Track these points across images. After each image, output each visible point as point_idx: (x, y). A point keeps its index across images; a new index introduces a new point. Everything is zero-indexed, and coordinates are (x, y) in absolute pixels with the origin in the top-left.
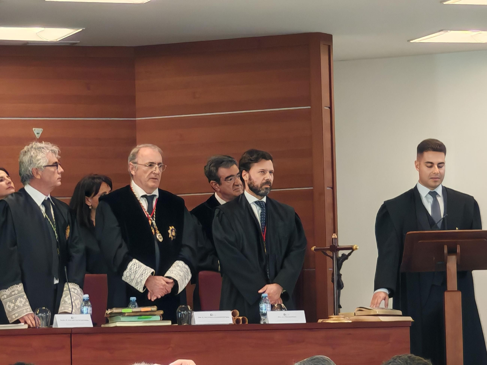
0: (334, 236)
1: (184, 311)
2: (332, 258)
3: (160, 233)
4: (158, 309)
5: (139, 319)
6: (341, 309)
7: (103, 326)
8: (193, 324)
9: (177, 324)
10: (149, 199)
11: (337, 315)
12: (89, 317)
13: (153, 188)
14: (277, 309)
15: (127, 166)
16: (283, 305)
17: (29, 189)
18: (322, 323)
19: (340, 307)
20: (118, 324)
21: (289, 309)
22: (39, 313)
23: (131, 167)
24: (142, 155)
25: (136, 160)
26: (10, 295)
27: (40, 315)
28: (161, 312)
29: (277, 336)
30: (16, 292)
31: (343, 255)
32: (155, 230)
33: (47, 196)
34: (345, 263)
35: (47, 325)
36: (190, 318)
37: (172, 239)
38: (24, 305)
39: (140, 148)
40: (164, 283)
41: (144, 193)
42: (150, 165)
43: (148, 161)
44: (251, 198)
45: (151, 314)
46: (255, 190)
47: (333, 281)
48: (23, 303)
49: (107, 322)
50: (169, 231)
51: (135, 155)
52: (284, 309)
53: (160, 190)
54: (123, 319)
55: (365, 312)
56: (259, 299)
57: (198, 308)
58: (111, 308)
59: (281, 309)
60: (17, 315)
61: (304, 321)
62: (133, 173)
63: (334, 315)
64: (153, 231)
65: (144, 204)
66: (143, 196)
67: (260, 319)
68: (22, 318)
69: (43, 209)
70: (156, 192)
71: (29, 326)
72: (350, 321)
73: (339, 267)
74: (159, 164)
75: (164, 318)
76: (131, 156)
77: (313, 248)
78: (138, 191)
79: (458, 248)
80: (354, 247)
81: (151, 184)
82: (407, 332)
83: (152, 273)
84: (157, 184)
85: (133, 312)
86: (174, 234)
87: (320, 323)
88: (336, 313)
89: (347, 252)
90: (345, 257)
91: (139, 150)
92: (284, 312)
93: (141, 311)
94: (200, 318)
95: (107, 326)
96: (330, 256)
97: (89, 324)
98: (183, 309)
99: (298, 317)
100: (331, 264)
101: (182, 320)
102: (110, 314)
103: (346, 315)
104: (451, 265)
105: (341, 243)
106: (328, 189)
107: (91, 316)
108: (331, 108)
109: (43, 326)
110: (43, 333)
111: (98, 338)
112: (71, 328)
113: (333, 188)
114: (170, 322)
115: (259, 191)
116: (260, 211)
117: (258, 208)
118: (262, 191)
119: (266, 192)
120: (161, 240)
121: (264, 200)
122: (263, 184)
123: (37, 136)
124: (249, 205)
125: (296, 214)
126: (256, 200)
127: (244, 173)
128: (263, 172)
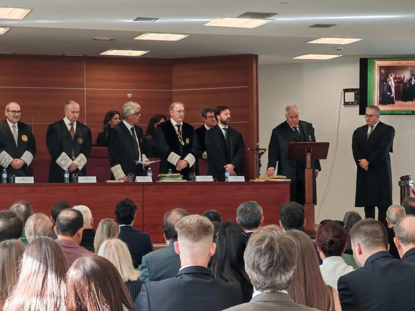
0: (258, 144)
2: (257, 153)
3: (183, 141)
4: (181, 175)
5: (173, 179)
6: (260, 176)
7: (157, 181)
8: (196, 181)
9: (189, 181)
10: (178, 126)
11: (259, 178)
12: (151, 178)
13: (180, 122)
14: (232, 175)
15: (169, 111)
16: (235, 173)
17: (125, 122)
18: (252, 182)
19: (260, 175)
20: (163, 181)
21: (238, 175)
22: (129, 175)
23: (171, 112)
24: (176, 107)
25: (173, 109)
26: (115, 169)
27: (130, 176)
28: (182, 176)
29: (233, 187)
30: (118, 168)
31: (261, 152)
32: (181, 140)
33: (132, 126)
34: (262, 156)
35: (133, 181)
36: (194, 178)
37: (188, 144)
38: (122, 173)
39: (175, 104)
40: (185, 163)
42: (179, 112)
43: (178, 110)
44: (221, 126)
45: (178, 177)
46: (223, 123)
47: (257, 163)
48: (121, 172)
49: (159, 180)
50: (187, 141)
51: (173, 107)
52: (235, 175)
53: (183, 123)
54: (165, 179)
55: (271, 177)
57: (198, 174)
58: (160, 173)
59: (234, 175)
60: (119, 177)
61: (244, 181)
62: (172, 115)
64: (180, 140)
65: (176, 128)
66: (176, 125)
68: (121, 178)
69: (131, 132)
70: (181, 123)
71: (125, 181)
72: (264, 181)
73: (260, 157)
74: (183, 111)
75: (183, 178)
76: (171, 107)
77: (248, 149)
78: (174, 123)
79: (311, 149)
80: (266, 149)
81: (180, 119)
82: (288, 186)
83: (180, 158)
84: (182, 120)
85: (170, 176)
86: (188, 142)
87: (250, 182)
88: (258, 178)
89: (263, 151)
90: (262, 153)
91: (174, 105)
92: (235, 177)
93: (173, 176)
94: (199, 179)
95: (159, 181)
96: (256, 153)
97: (151, 181)
98: (191, 175)
99: (242, 179)
100: (256, 156)
101: (191, 179)
102: (160, 176)
103: (262, 178)
104: (308, 157)
105: (261, 147)
106: (255, 122)
107: (152, 177)
108: (257, 87)
109: (131, 181)
110: (131, 184)
111: (155, 187)
112: (143, 182)
113: (258, 122)
114: (186, 180)
115: (226, 123)
116: (225, 132)
117: (224, 131)
118: (227, 123)
119: (229, 123)
120: (183, 145)
121: (227, 127)
122: (227, 119)
123: (129, 97)
124: (221, 130)
125: (240, 134)
126: (224, 127)
127: (218, 116)
128: (226, 114)
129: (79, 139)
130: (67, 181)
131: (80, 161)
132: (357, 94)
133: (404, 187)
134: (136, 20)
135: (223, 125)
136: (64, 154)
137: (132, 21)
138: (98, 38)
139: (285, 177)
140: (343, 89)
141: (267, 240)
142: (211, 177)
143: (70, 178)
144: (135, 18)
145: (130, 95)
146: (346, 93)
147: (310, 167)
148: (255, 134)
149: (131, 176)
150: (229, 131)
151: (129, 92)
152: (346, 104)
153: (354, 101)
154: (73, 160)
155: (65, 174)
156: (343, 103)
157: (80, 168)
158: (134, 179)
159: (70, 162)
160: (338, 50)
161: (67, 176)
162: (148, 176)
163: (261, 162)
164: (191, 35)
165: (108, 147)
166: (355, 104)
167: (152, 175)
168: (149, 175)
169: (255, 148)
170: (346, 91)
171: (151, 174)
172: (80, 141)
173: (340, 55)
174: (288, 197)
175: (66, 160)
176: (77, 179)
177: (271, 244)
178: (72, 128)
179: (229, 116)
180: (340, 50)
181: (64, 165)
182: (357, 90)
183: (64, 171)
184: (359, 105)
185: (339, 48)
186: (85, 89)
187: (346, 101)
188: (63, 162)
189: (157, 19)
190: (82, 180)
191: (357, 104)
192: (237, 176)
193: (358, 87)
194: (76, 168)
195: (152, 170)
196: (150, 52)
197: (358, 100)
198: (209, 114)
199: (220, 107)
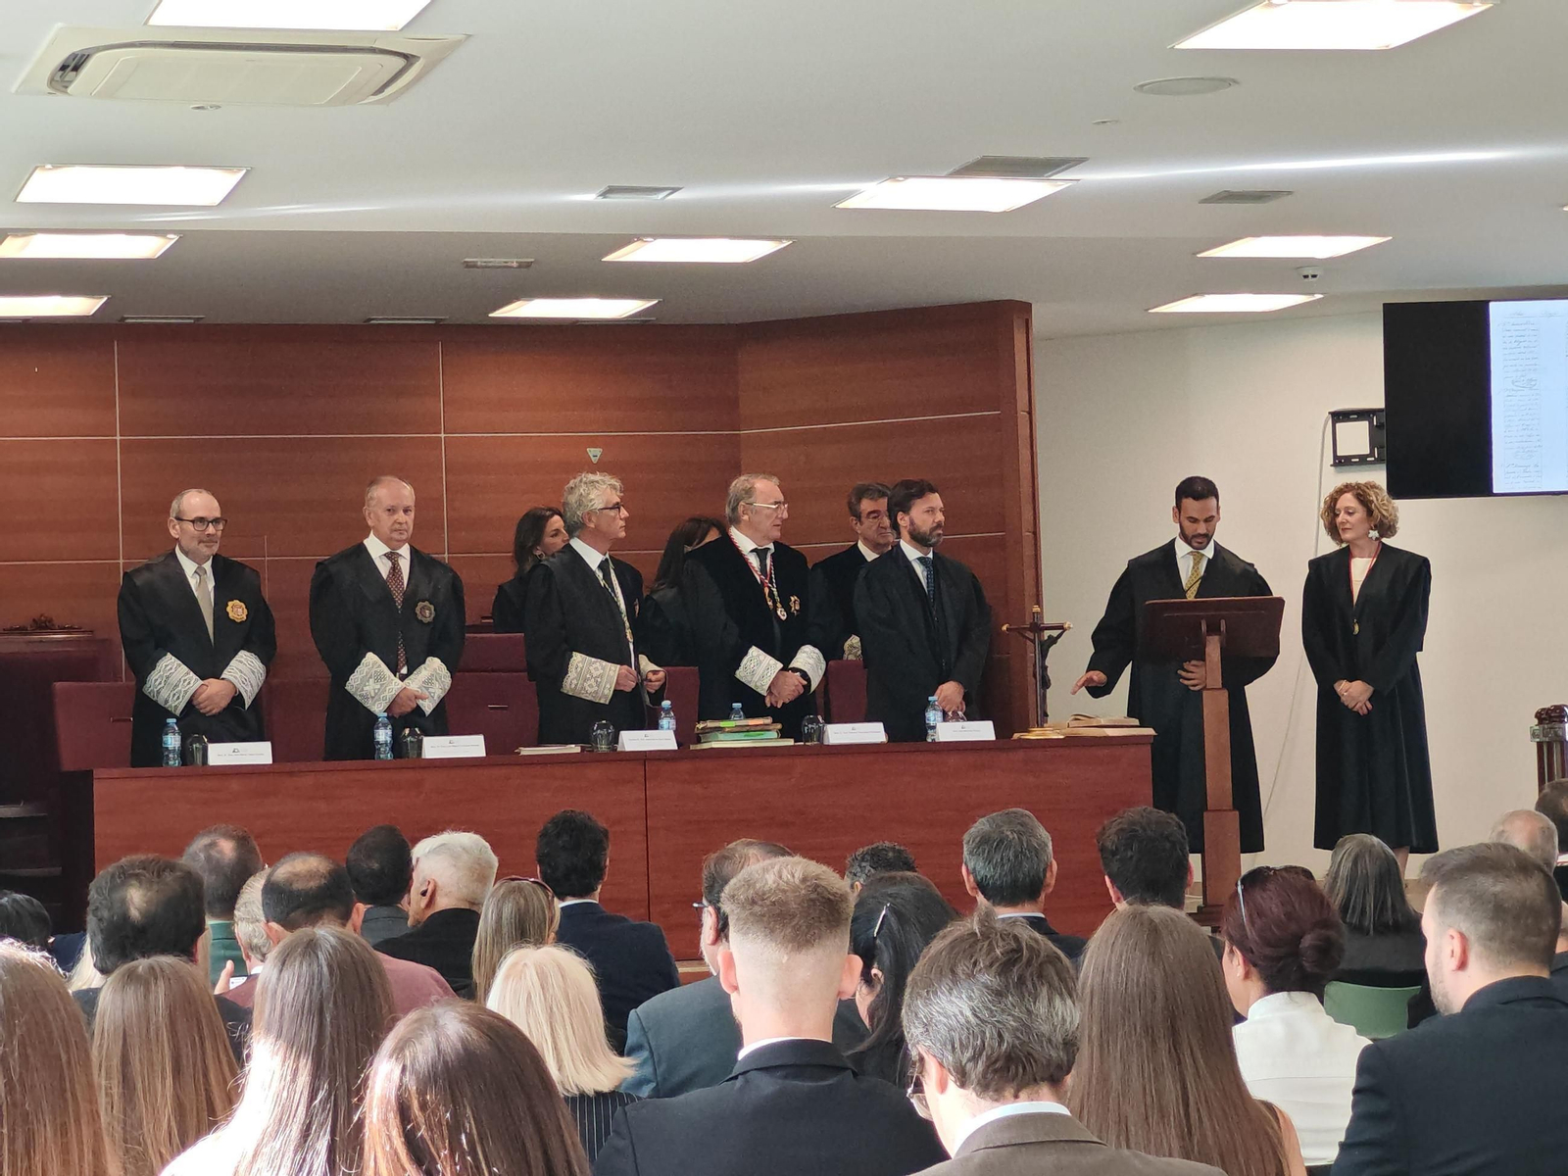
0: (1036, 609)
1: (812, 724)
2: (1033, 641)
3: (783, 606)
4: (774, 722)
5: (745, 736)
6: (1047, 718)
7: (692, 747)
8: (826, 743)
9: (801, 742)
10: (761, 553)
11: (1042, 727)
12: (671, 735)
13: (766, 538)
14: (952, 718)
17: (577, 544)
18: (1019, 739)
19: (1046, 715)
20: (715, 745)
22: (597, 729)
27: (599, 732)
28: (779, 726)
29: (953, 760)
31: (1049, 637)
32: (775, 603)
33: (605, 555)
34: (1053, 650)
35: (609, 745)
36: (821, 734)
37: (796, 614)
41: (754, 546)
44: (912, 552)
45: (764, 728)
46: (919, 539)
47: (1035, 676)
49: (699, 741)
50: (792, 603)
52: (962, 719)
53: (776, 542)
54: (721, 736)
55: (1085, 722)
56: (926, 705)
58: (705, 720)
61: (994, 738)
62: (745, 517)
63: (1038, 727)
64: (770, 603)
65: (754, 561)
66: (752, 551)
67: (926, 734)
69: (600, 575)
70: (771, 546)
72: (1062, 737)
73: (1044, 655)
75: (783, 734)
77: (1004, 628)
78: (745, 543)
79: (1223, 622)
80: (1066, 626)
81: (775, 533)
82: (1147, 751)
84: (771, 533)
85: (737, 726)
86: (797, 608)
87: (1015, 740)
88: (1041, 724)
89: (1055, 633)
90: (1053, 641)
92: (961, 724)
94: (839, 734)
95: (699, 747)
96: (1030, 640)
97: (672, 744)
98: (811, 721)
99: (983, 731)
100: (1032, 652)
101: (809, 737)
102: (703, 728)
103: (1055, 728)
104: (1213, 649)
105: (1048, 620)
106: (1027, 535)
107: (675, 732)
108: (1030, 413)
109: (603, 747)
110: (603, 759)
111: (685, 766)
112: (645, 752)
113: (1035, 534)
114: (793, 740)
115: (928, 540)
116: (925, 574)
117: (922, 568)
118: (934, 540)
119: (937, 542)
120: (784, 618)
121: (930, 555)
122: (933, 530)
123: (595, 460)
124: (910, 563)
126: (920, 555)
127: (900, 515)
128: (931, 511)
129: (421, 604)
130: (386, 755)
131: (428, 682)
132: (1379, 426)
133: (1550, 745)
134: (604, 194)
135: (919, 546)
136: (371, 658)
137: (590, 197)
138: (480, 261)
140: (1330, 413)
142: (879, 727)
143: (397, 745)
144: (603, 189)
145: (594, 453)
146: (1338, 425)
148: (1029, 574)
149: (602, 732)
150: (936, 568)
151: (595, 443)
152: (1340, 462)
153: (1368, 452)
154: (403, 678)
155: (378, 728)
156: (1330, 459)
157: (428, 707)
158: (616, 740)
159: (394, 685)
160: (1306, 277)
161: (383, 735)
162: (662, 728)
163: (1050, 673)
164: (797, 242)
165: (523, 634)
166: (1371, 463)
167: (675, 727)
168: (666, 726)
169: (1028, 621)
170: (1339, 416)
171: (673, 722)
172: (426, 612)
173: (1313, 294)
175: (379, 678)
176: (420, 743)
178: (395, 570)
179: (939, 516)
180: (1314, 276)
181: (373, 698)
182: (1378, 413)
183: (373, 719)
184: (1384, 466)
185: (1310, 272)
186: (443, 435)
187: (1338, 454)
188: (371, 687)
189: (675, 190)
190: (436, 747)
191: (1378, 461)
192: (969, 720)
193: (1382, 405)
194: (415, 706)
195: (673, 708)
196: (659, 302)
197: (1380, 448)
198: (866, 505)
199: (907, 484)
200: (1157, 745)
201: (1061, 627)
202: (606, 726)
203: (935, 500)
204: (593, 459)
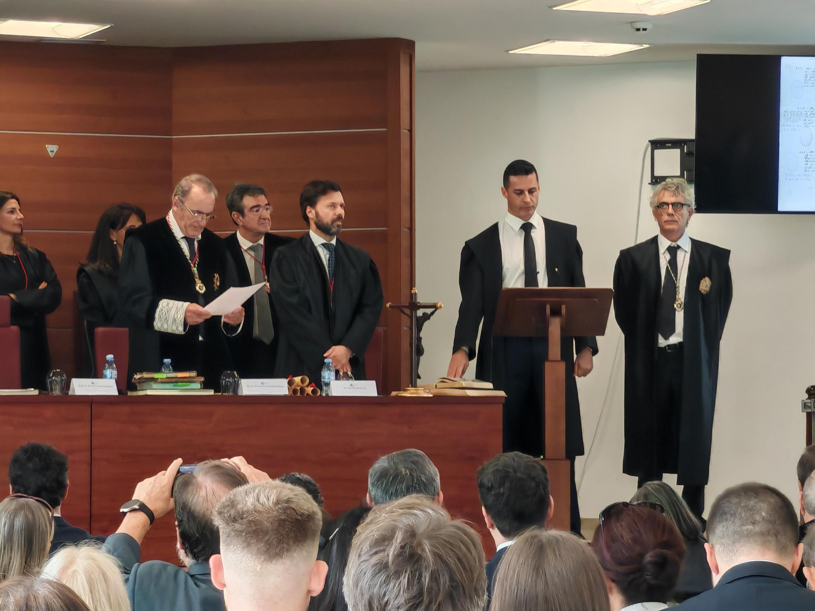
0: (412, 290)
1: (229, 378)
2: (411, 318)
3: (202, 282)
4: (198, 375)
5: (174, 386)
6: (419, 380)
7: (131, 394)
8: (240, 394)
9: (220, 392)
10: (190, 240)
11: (415, 387)
12: (113, 382)
14: (343, 378)
16: (350, 373)
18: (397, 396)
19: (419, 377)
20: (149, 392)
22: (53, 376)
27: (54, 378)
28: (202, 379)
29: (343, 411)
31: (424, 314)
34: (427, 325)
35: (62, 389)
36: (236, 386)
37: (215, 289)
41: (185, 234)
44: (317, 239)
45: (189, 380)
46: (323, 229)
47: (410, 345)
49: (136, 389)
54: (155, 386)
55: (448, 384)
58: (141, 372)
59: (348, 378)
61: (375, 394)
63: (412, 387)
66: (183, 238)
67: (322, 390)
72: (431, 396)
73: (419, 329)
75: (205, 386)
77: (388, 305)
78: (177, 230)
79: (564, 307)
80: (438, 305)
82: (499, 410)
85: (167, 378)
86: (218, 283)
87: (393, 397)
88: (414, 385)
89: (429, 311)
90: (426, 317)
92: (351, 382)
93: (177, 378)
94: (250, 387)
95: (135, 394)
96: (407, 315)
97: (113, 391)
98: (229, 376)
99: (368, 388)
101: (226, 389)
102: (139, 379)
103: (425, 388)
104: (555, 328)
105: (421, 300)
106: (405, 230)
107: (116, 380)
108: (411, 131)
109: (57, 392)
110: (57, 401)
111: (126, 409)
112: (92, 396)
113: (411, 229)
114: (213, 391)
115: (330, 229)
116: (328, 256)
117: (326, 252)
118: (334, 230)
119: (338, 231)
120: (202, 292)
121: (334, 242)
122: (334, 221)
123: (52, 155)
124: (316, 248)
125: (371, 261)
126: (324, 241)
127: (308, 209)
128: (333, 206)
132: (689, 154)
135: (323, 235)
139: (490, 385)
140: (649, 141)
141: (399, 537)
142: (283, 382)
145: (53, 150)
146: (656, 151)
147: (559, 358)
148: (405, 262)
149: (56, 379)
150: (339, 252)
151: (52, 141)
152: (656, 181)
156: (648, 178)
158: (67, 386)
160: (638, 30)
162: (106, 377)
163: (424, 343)
167: (116, 377)
169: (405, 301)
170: (657, 144)
171: (115, 372)
173: (641, 44)
174: (498, 440)
177: (411, 547)
179: (340, 211)
180: (645, 30)
182: (688, 143)
184: (693, 186)
185: (641, 26)
187: (656, 174)
192: (356, 379)
193: (692, 135)
195: (116, 360)
196: (111, 26)
197: (689, 171)
198: (248, 201)
199: (315, 184)
200: (507, 404)
201: (435, 307)
202: (60, 374)
203: (338, 197)
204: (50, 154)
